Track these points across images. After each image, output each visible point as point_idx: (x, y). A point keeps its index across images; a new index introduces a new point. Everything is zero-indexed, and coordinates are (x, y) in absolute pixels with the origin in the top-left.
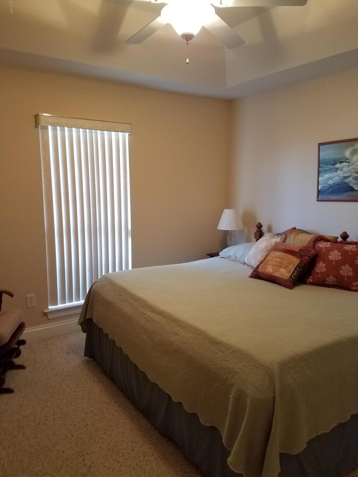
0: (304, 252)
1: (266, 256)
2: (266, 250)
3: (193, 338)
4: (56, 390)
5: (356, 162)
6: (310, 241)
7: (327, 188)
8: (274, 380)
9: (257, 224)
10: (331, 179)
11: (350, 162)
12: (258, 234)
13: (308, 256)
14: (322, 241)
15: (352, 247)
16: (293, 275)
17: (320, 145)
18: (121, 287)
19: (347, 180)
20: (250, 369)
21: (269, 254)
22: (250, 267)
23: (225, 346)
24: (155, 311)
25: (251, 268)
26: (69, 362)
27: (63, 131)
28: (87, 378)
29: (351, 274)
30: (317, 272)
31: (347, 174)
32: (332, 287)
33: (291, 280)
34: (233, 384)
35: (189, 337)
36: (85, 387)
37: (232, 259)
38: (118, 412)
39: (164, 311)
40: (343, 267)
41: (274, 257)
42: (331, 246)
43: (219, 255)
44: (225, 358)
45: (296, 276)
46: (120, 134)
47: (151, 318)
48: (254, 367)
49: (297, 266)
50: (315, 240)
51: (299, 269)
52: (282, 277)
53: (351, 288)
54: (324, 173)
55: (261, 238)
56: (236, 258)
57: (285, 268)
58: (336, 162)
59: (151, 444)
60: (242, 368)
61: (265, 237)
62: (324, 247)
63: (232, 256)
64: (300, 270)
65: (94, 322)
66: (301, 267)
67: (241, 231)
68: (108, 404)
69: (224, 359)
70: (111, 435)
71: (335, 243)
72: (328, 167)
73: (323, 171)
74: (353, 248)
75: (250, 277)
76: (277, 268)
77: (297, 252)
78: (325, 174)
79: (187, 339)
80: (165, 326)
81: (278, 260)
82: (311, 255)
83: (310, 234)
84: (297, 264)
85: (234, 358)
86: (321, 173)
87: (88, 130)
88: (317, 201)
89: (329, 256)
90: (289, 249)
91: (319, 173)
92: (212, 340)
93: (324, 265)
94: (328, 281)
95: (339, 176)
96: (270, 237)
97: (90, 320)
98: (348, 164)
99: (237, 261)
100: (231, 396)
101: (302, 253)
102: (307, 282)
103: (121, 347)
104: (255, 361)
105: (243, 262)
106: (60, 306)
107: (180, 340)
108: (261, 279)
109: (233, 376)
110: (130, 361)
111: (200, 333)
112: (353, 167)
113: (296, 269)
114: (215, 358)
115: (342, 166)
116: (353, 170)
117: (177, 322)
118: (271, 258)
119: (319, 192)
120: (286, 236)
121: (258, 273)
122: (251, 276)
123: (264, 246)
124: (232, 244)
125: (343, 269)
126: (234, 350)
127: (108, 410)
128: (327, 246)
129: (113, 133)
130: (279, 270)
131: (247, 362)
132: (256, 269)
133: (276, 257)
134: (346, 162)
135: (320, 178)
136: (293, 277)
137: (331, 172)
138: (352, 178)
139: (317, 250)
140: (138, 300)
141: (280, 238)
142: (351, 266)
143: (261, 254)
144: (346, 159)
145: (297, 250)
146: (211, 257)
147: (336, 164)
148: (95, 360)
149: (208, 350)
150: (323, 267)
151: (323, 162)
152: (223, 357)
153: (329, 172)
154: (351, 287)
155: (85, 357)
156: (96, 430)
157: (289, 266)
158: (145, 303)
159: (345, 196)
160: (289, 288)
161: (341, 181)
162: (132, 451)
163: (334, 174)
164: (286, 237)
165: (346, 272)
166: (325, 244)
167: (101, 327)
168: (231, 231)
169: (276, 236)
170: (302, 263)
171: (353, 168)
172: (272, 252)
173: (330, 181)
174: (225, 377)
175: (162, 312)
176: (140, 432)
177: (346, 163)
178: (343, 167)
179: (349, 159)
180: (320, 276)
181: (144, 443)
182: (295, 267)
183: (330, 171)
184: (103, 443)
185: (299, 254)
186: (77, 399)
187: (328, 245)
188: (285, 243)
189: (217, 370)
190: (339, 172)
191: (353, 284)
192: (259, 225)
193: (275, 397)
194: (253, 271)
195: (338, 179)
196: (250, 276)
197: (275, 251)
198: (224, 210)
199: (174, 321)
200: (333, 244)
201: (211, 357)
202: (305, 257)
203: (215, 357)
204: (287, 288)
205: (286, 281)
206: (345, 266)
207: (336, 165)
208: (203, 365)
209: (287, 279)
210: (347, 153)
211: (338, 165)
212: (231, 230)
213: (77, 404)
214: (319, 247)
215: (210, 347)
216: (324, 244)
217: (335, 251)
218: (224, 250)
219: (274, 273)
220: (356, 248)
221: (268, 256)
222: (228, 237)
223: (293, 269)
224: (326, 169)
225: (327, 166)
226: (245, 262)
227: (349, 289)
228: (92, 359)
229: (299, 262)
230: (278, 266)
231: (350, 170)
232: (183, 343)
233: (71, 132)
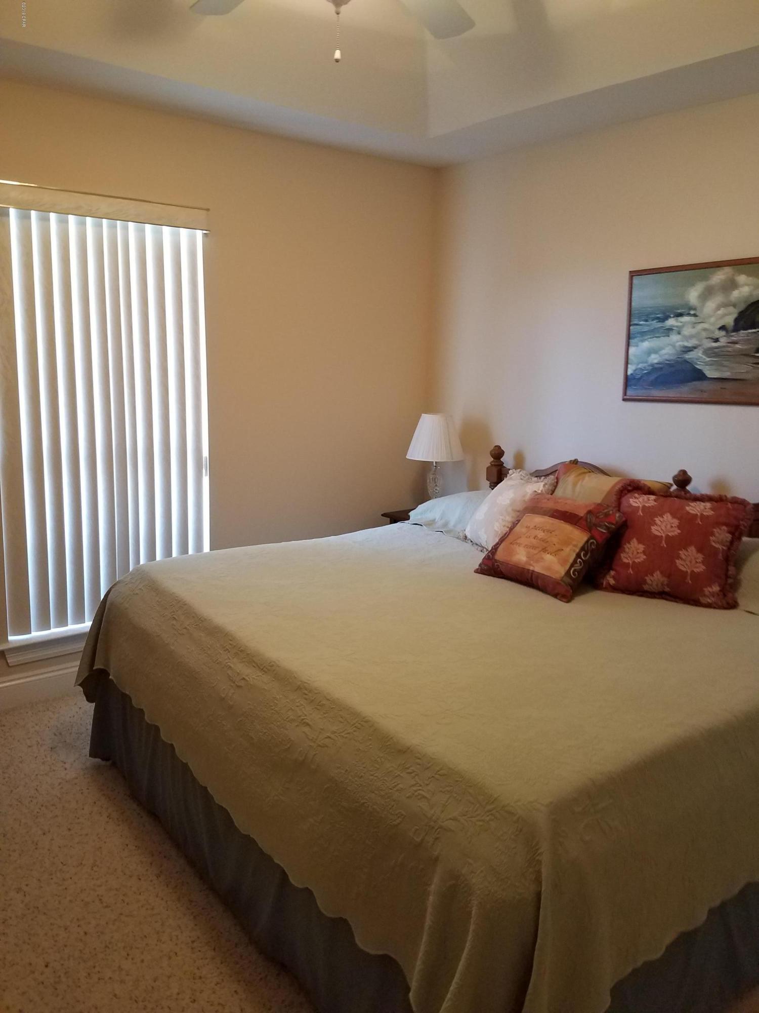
0: (597, 517)
1: (514, 525)
2: (513, 510)
3: (343, 734)
4: (16, 843)
5: (710, 316)
6: (609, 493)
7: (646, 372)
8: (537, 849)
9: (492, 448)
10: (655, 351)
11: (698, 314)
12: (495, 470)
13: (605, 525)
14: (635, 493)
15: (702, 507)
16: (573, 569)
17: (633, 274)
18: (177, 598)
19: (689, 356)
20: (480, 821)
21: (519, 521)
22: (476, 547)
23: (419, 759)
24: (255, 663)
25: (480, 548)
26: (54, 771)
27: (45, 221)
28: (92, 812)
29: (701, 568)
30: (625, 563)
31: (690, 341)
32: (658, 596)
33: (568, 580)
34: (436, 859)
35: (334, 732)
36: (87, 835)
37: (438, 528)
38: (162, 899)
39: (274, 662)
40: (682, 553)
41: (530, 528)
42: (655, 503)
43: (408, 518)
44: (420, 790)
45: (579, 572)
46: (184, 233)
47: (244, 679)
48: (488, 816)
49: (582, 549)
50: (622, 489)
51: (585, 555)
52: (548, 575)
53: (699, 599)
54: (642, 339)
55: (502, 483)
56: (446, 525)
57: (556, 553)
58: (668, 314)
59: (239, 981)
60: (459, 817)
61: (511, 479)
62: (641, 508)
63: (436, 520)
64: (588, 557)
65: (111, 679)
66: (591, 552)
67: (458, 464)
68: (140, 879)
69: (416, 794)
70: (142, 961)
71: (665, 498)
72: (648, 325)
73: (638, 333)
74: (706, 509)
75: (477, 571)
76: (537, 554)
77: (582, 517)
78: (643, 341)
79: (329, 737)
80: (276, 701)
81: (541, 534)
82: (613, 524)
83: (609, 475)
84: (581, 545)
85: (441, 791)
86: (634, 338)
87: (105, 221)
88: (624, 400)
89: (652, 527)
90: (563, 510)
91: (629, 337)
92: (388, 743)
93: (641, 547)
94: (648, 584)
95: (674, 346)
96: (521, 479)
97: (104, 673)
98: (693, 319)
99: (448, 532)
100: (433, 888)
101: (594, 520)
102: (602, 584)
103: (173, 744)
104: (493, 802)
105: (461, 535)
106: (36, 634)
107: (312, 740)
108: (501, 576)
109: (437, 839)
110: (194, 779)
111: (359, 724)
112: (705, 326)
113: (578, 556)
114: (395, 789)
115: (680, 324)
116: (704, 334)
117: (306, 692)
118: (524, 530)
119: (628, 381)
120: (557, 478)
121: (496, 564)
122: (479, 570)
123: (508, 502)
124: (437, 492)
125: (684, 557)
126: (441, 769)
127: (140, 894)
128: (646, 505)
129: (166, 230)
130: (543, 558)
131: (473, 804)
132: (490, 554)
133: (535, 526)
134: (689, 314)
135: (632, 350)
136: (572, 575)
137: (656, 337)
138: (701, 352)
139: (624, 513)
140: (216, 632)
141: (543, 483)
142: (700, 550)
143: (502, 519)
144: (691, 308)
145: (582, 513)
146: (391, 523)
147: (667, 318)
148: (114, 764)
149: (378, 769)
150: (639, 551)
151: (638, 314)
152: (415, 788)
153: (652, 336)
154: (701, 598)
155: (91, 758)
156: (106, 947)
157: (564, 549)
158: (231, 641)
159: (684, 390)
160: (564, 600)
161: (676, 357)
162: (191, 1002)
163: (664, 340)
164: (556, 480)
165: (689, 563)
166: (643, 500)
167: (127, 693)
168: (436, 463)
169: (536, 479)
170: (592, 543)
171: (705, 330)
172: (526, 515)
173: (653, 356)
174: (418, 840)
175: (271, 666)
176: (214, 949)
177: (690, 317)
178: (683, 326)
179: (695, 309)
180: (631, 571)
181: (223, 980)
182: (577, 550)
183: (653, 333)
184: (122, 982)
185: (586, 521)
186: (65, 867)
187: (650, 502)
188: (553, 495)
189: (398, 821)
190: (674, 338)
191: (704, 591)
192: (497, 452)
193: (539, 895)
194: (484, 559)
195: (671, 352)
196: (477, 569)
197: (533, 513)
198: (421, 415)
199: (299, 688)
200: (662, 499)
201: (386, 786)
202: (599, 528)
203: (394, 787)
204: (560, 600)
205: (557, 583)
206: (687, 551)
207: (666, 322)
208: (365, 804)
209: (559, 579)
210: (693, 295)
211: (671, 322)
212: (437, 461)
213: (64, 880)
214: (631, 506)
215: (383, 760)
216: (641, 500)
217: (665, 517)
218: (420, 506)
219: (531, 565)
220: (712, 509)
221: (517, 524)
222: (431, 476)
223: (574, 556)
224: (646, 329)
225: (647, 323)
226: (467, 535)
227: (696, 603)
228: (108, 763)
229: (585, 539)
230: (540, 550)
231: (698, 334)
232: (319, 746)
233: (64, 224)
